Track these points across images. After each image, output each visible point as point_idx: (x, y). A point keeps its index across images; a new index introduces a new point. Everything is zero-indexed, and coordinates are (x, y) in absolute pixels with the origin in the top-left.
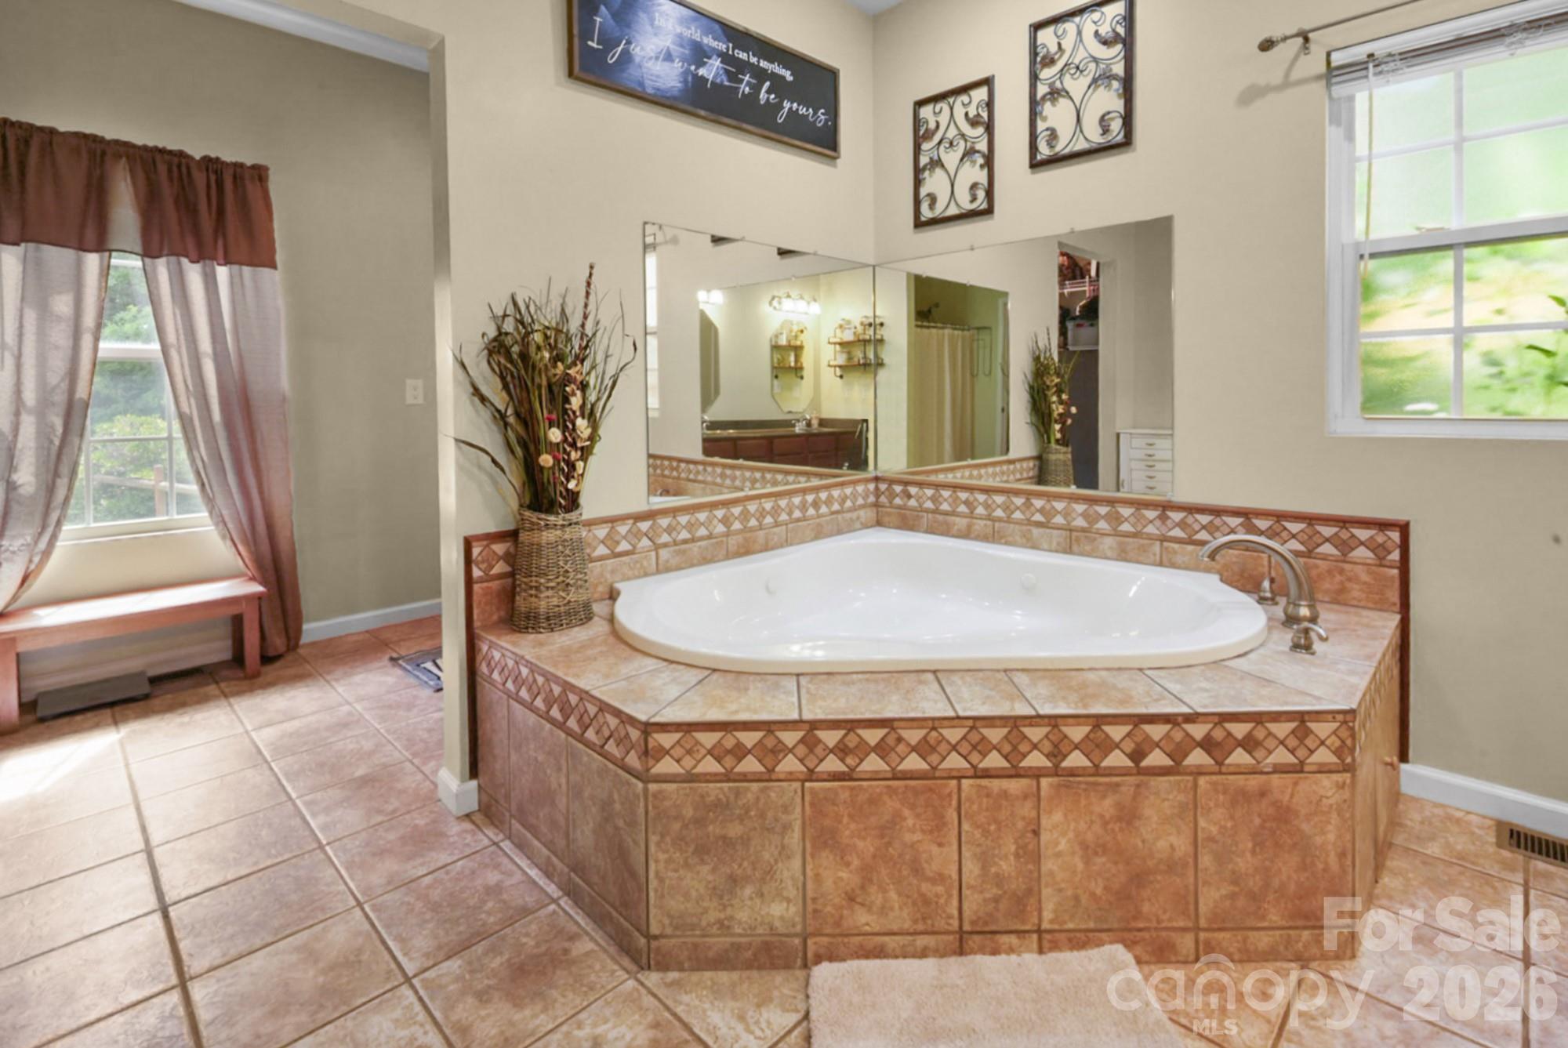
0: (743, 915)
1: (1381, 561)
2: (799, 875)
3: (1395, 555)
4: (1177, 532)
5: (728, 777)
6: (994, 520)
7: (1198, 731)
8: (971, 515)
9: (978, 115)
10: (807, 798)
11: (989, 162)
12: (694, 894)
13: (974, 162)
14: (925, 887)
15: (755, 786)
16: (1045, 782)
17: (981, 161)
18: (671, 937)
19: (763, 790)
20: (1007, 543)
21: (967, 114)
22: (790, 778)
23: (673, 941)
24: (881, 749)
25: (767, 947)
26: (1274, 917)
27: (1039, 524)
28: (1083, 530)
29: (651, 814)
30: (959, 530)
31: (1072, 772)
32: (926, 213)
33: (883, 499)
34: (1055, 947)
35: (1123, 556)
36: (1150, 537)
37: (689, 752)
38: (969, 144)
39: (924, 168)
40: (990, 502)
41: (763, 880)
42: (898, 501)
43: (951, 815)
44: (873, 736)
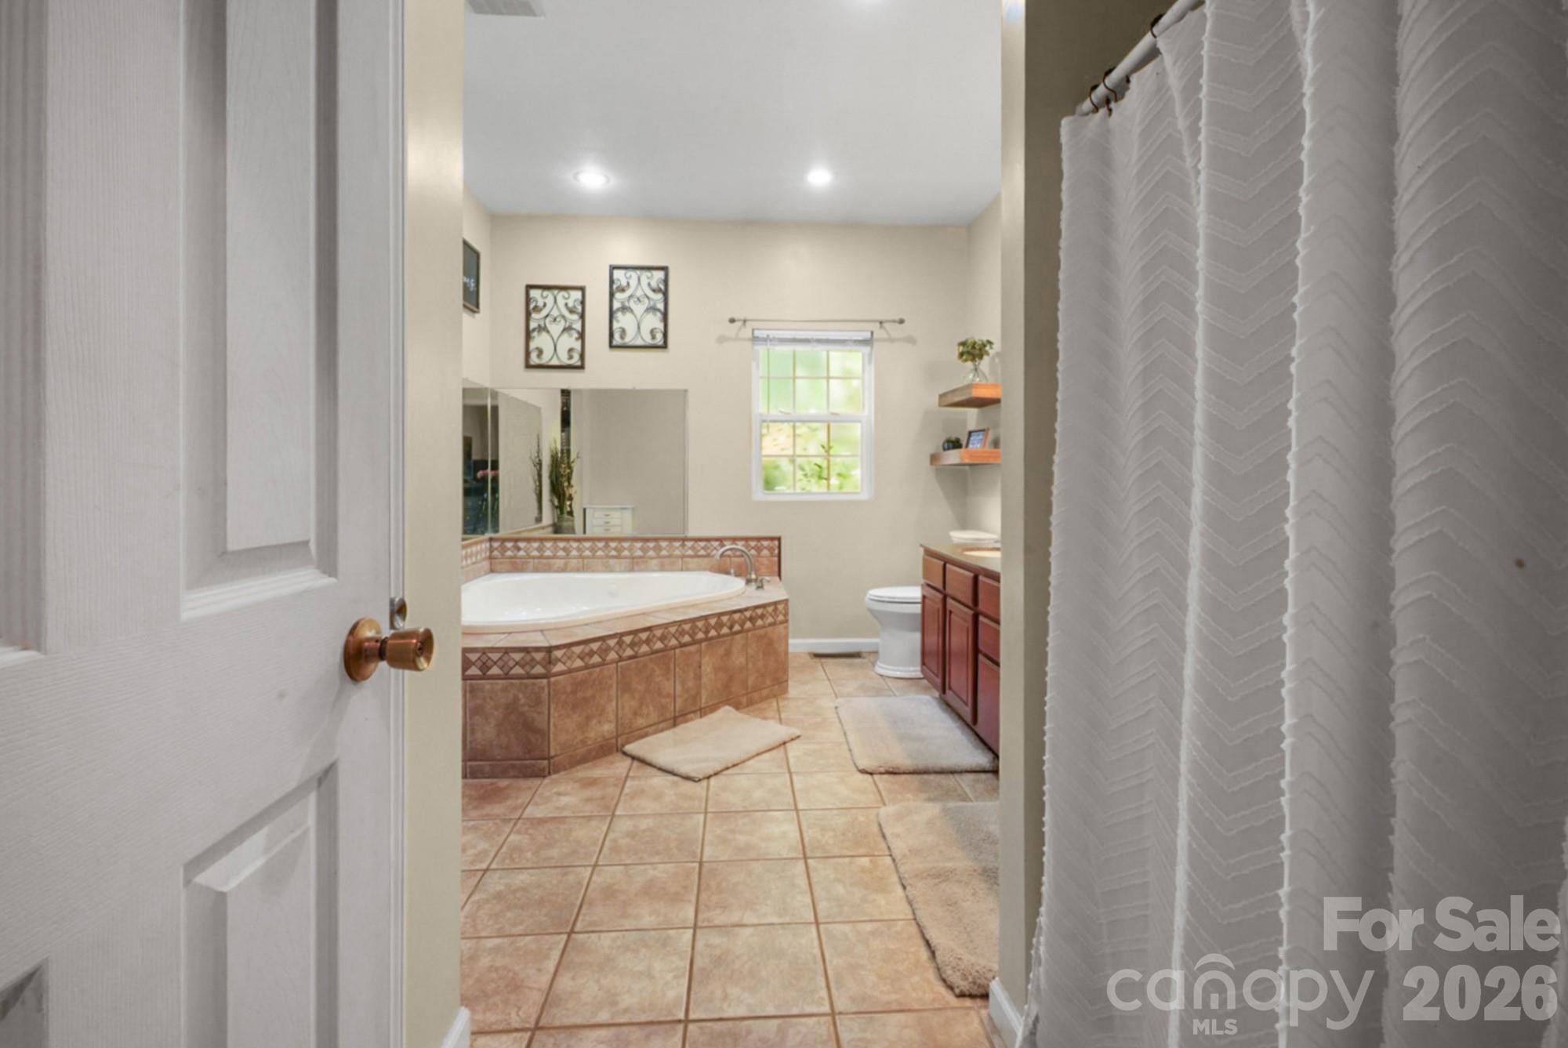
0: (592, 735)
1: (772, 555)
2: (614, 708)
3: (776, 552)
4: (690, 552)
5: (586, 667)
6: (584, 558)
7: (748, 614)
8: (568, 556)
9: (575, 307)
10: (619, 670)
11: (582, 336)
12: (571, 730)
13: (571, 336)
14: (663, 701)
15: (598, 669)
16: (703, 644)
17: (576, 335)
18: (561, 754)
19: (601, 671)
20: (593, 571)
21: (566, 305)
22: (612, 662)
23: (561, 757)
24: (648, 641)
25: (601, 747)
26: (768, 683)
27: (613, 557)
28: (641, 557)
29: (552, 692)
30: (559, 568)
31: (712, 638)
32: (534, 360)
33: (496, 553)
34: (705, 714)
35: (662, 568)
36: (677, 557)
37: (569, 658)
38: (568, 324)
39: (534, 330)
40: (581, 546)
41: (601, 715)
42: (509, 553)
43: (672, 665)
44: (644, 636)
